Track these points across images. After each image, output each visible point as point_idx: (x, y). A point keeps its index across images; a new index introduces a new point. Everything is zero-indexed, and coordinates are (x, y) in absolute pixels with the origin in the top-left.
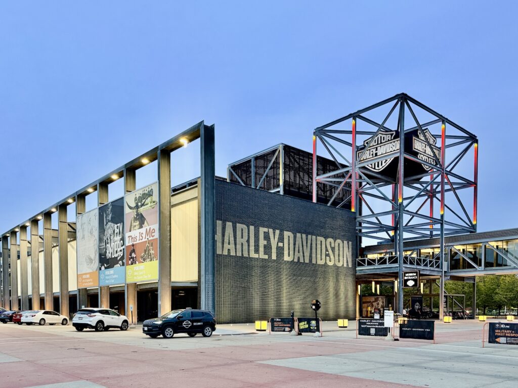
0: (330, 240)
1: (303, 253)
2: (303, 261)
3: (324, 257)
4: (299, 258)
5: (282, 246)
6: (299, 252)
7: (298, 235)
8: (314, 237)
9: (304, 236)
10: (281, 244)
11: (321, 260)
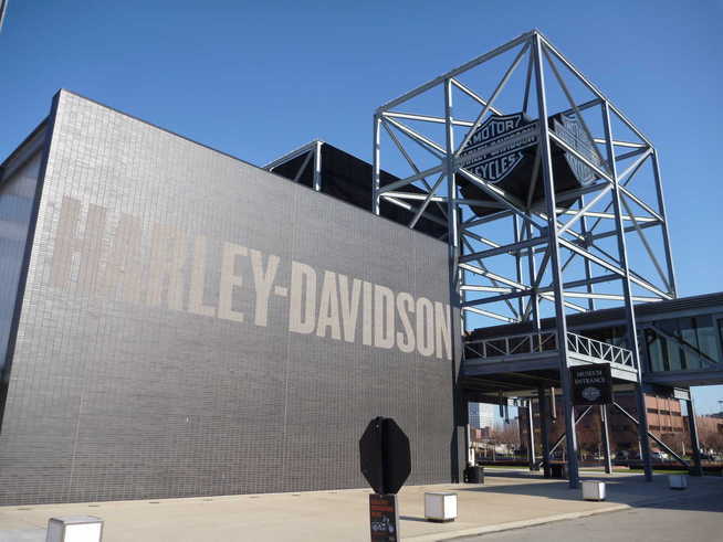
0: (404, 296)
1: (341, 320)
2: (339, 338)
3: (391, 332)
4: (329, 329)
5: (285, 294)
6: (329, 316)
7: (330, 276)
8: (367, 286)
9: (343, 279)
10: (281, 291)
11: (385, 337)
